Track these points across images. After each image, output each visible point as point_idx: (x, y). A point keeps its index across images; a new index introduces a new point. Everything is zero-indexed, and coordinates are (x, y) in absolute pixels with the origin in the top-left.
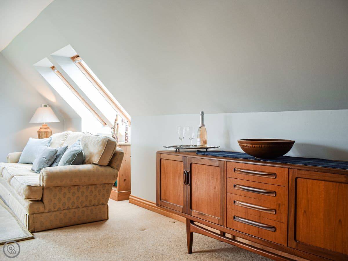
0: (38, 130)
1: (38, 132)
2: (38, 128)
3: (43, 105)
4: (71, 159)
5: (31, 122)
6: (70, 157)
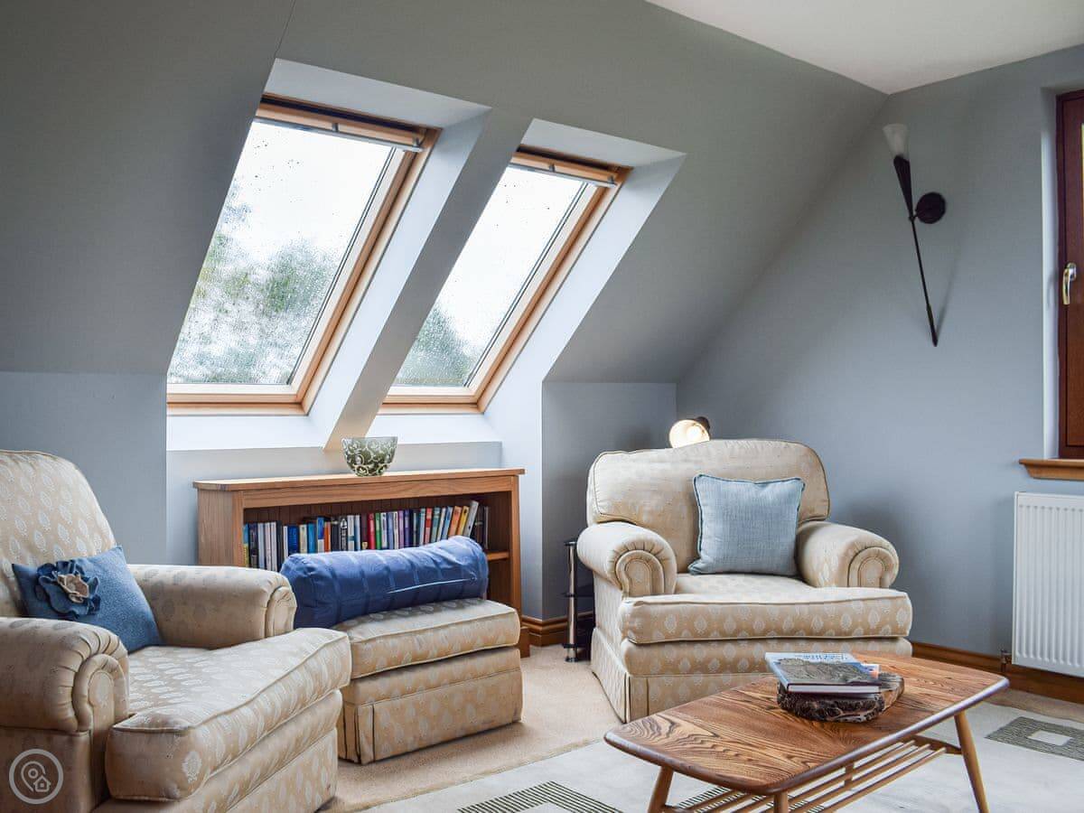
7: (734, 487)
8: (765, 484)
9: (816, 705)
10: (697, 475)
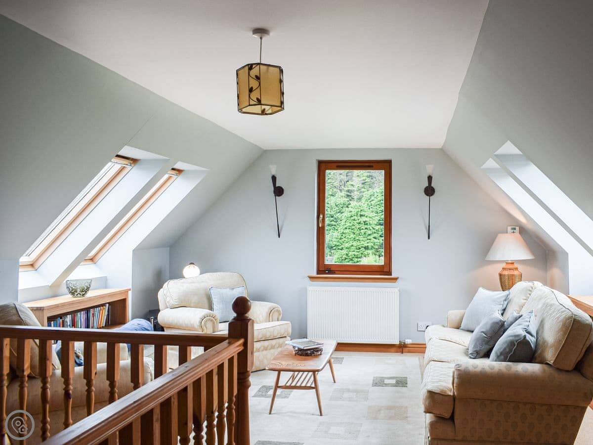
0: (499, 272)
1: (499, 274)
2: (498, 268)
3: (509, 228)
4: (507, 350)
5: (487, 259)
6: (505, 346)
7: (224, 291)
8: (233, 289)
9: (309, 352)
10: (210, 287)
